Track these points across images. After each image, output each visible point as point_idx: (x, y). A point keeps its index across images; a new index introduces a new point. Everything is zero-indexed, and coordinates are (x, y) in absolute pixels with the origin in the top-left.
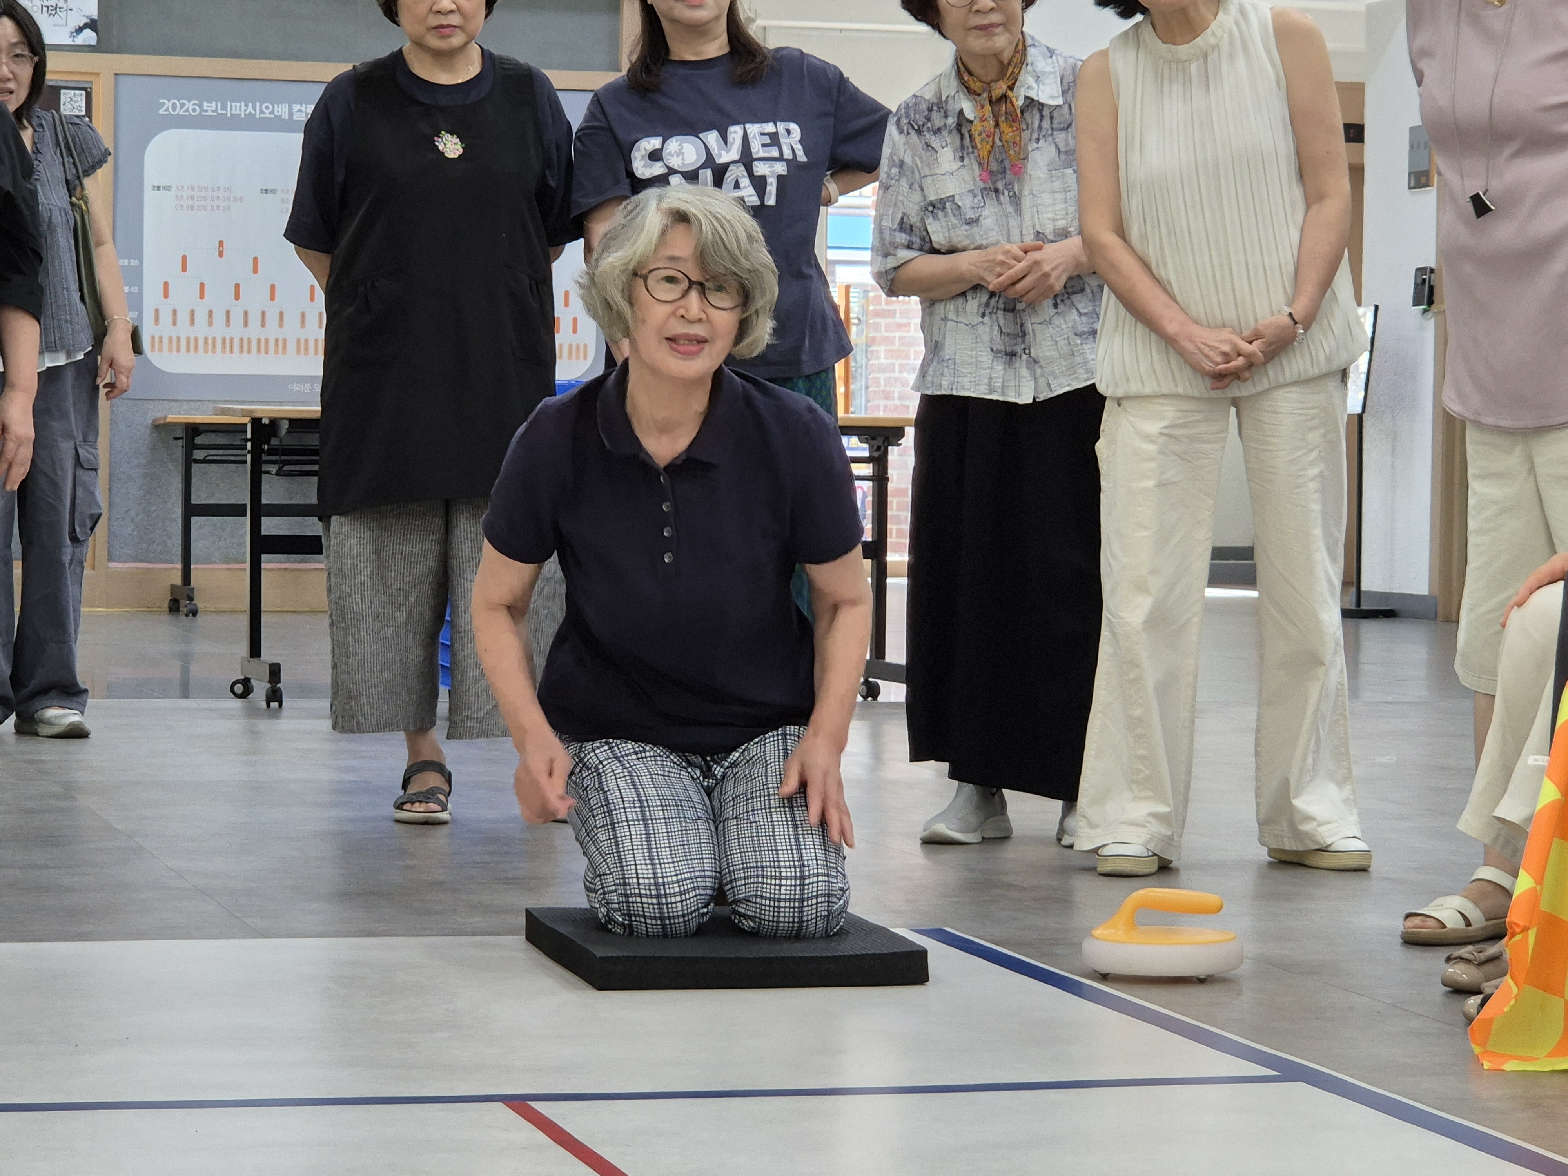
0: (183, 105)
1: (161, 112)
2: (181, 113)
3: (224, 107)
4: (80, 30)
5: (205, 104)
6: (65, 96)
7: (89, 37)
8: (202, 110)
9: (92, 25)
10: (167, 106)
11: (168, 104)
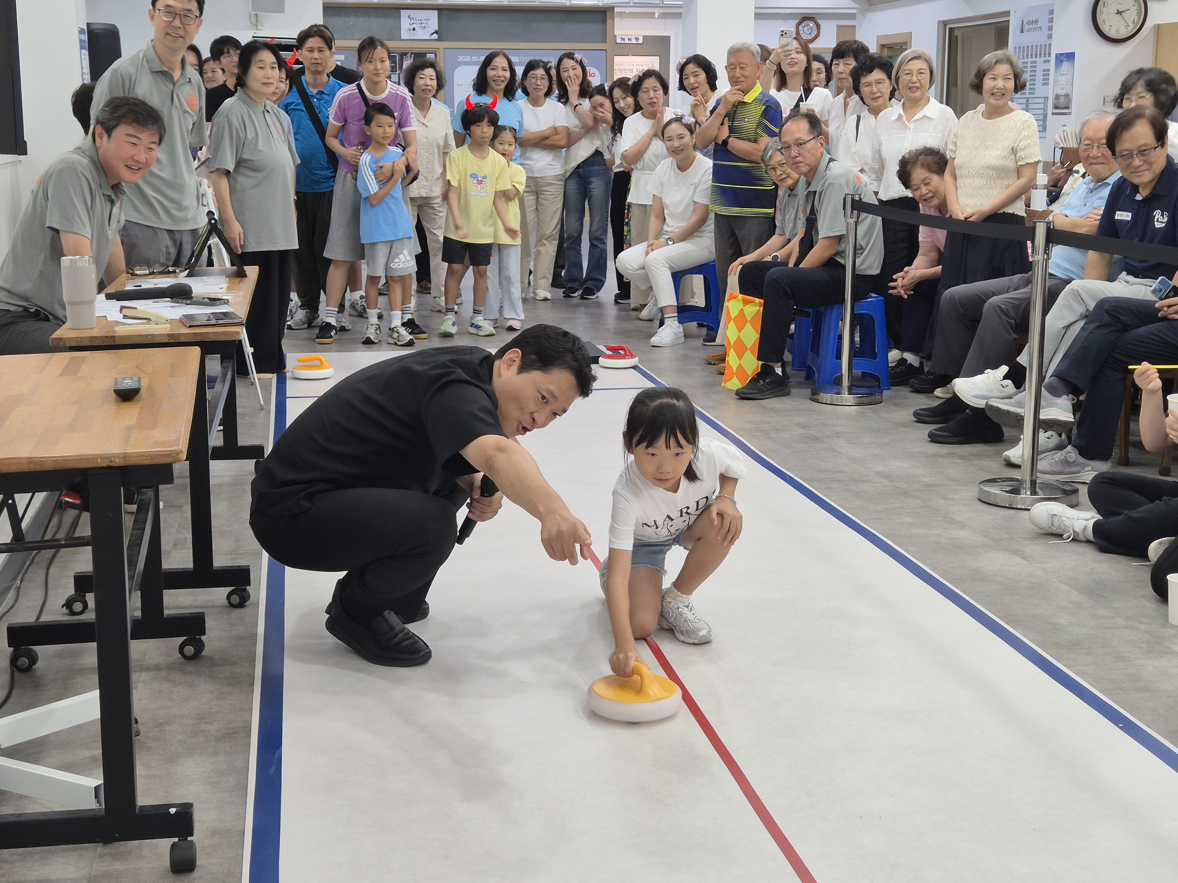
0: (465, 58)
1: (459, 60)
2: (466, 60)
3: (479, 58)
4: (432, 34)
5: (473, 57)
6: (428, 56)
7: (435, 36)
8: (472, 59)
9: (436, 32)
10: (461, 58)
11: (461, 57)
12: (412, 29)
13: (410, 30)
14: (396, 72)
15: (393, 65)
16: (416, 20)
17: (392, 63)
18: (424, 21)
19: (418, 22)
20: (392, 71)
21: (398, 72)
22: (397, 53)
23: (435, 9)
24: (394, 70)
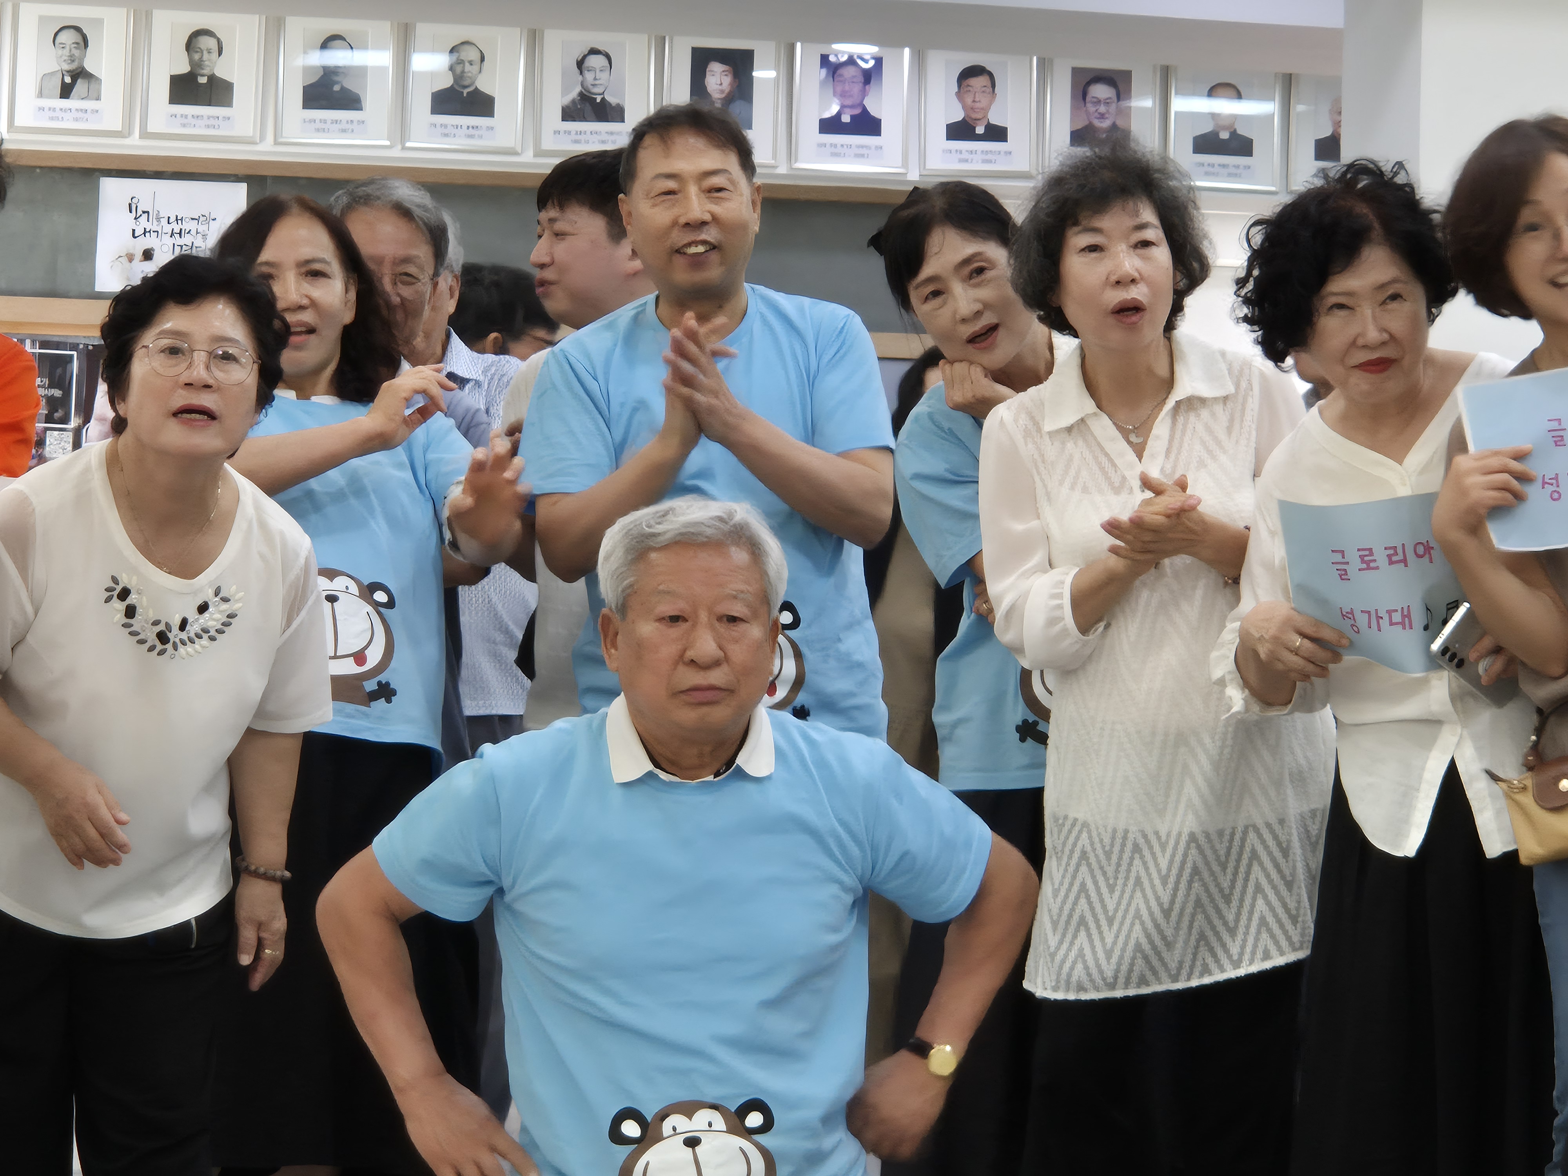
12: (139, 255)
13: (130, 258)
14: (65, 420)
15: (57, 393)
16: (158, 219)
17: (51, 386)
18: (187, 226)
19: (168, 229)
20: (49, 419)
21: (74, 422)
22: (74, 347)
23: (237, 178)
24: (57, 415)
